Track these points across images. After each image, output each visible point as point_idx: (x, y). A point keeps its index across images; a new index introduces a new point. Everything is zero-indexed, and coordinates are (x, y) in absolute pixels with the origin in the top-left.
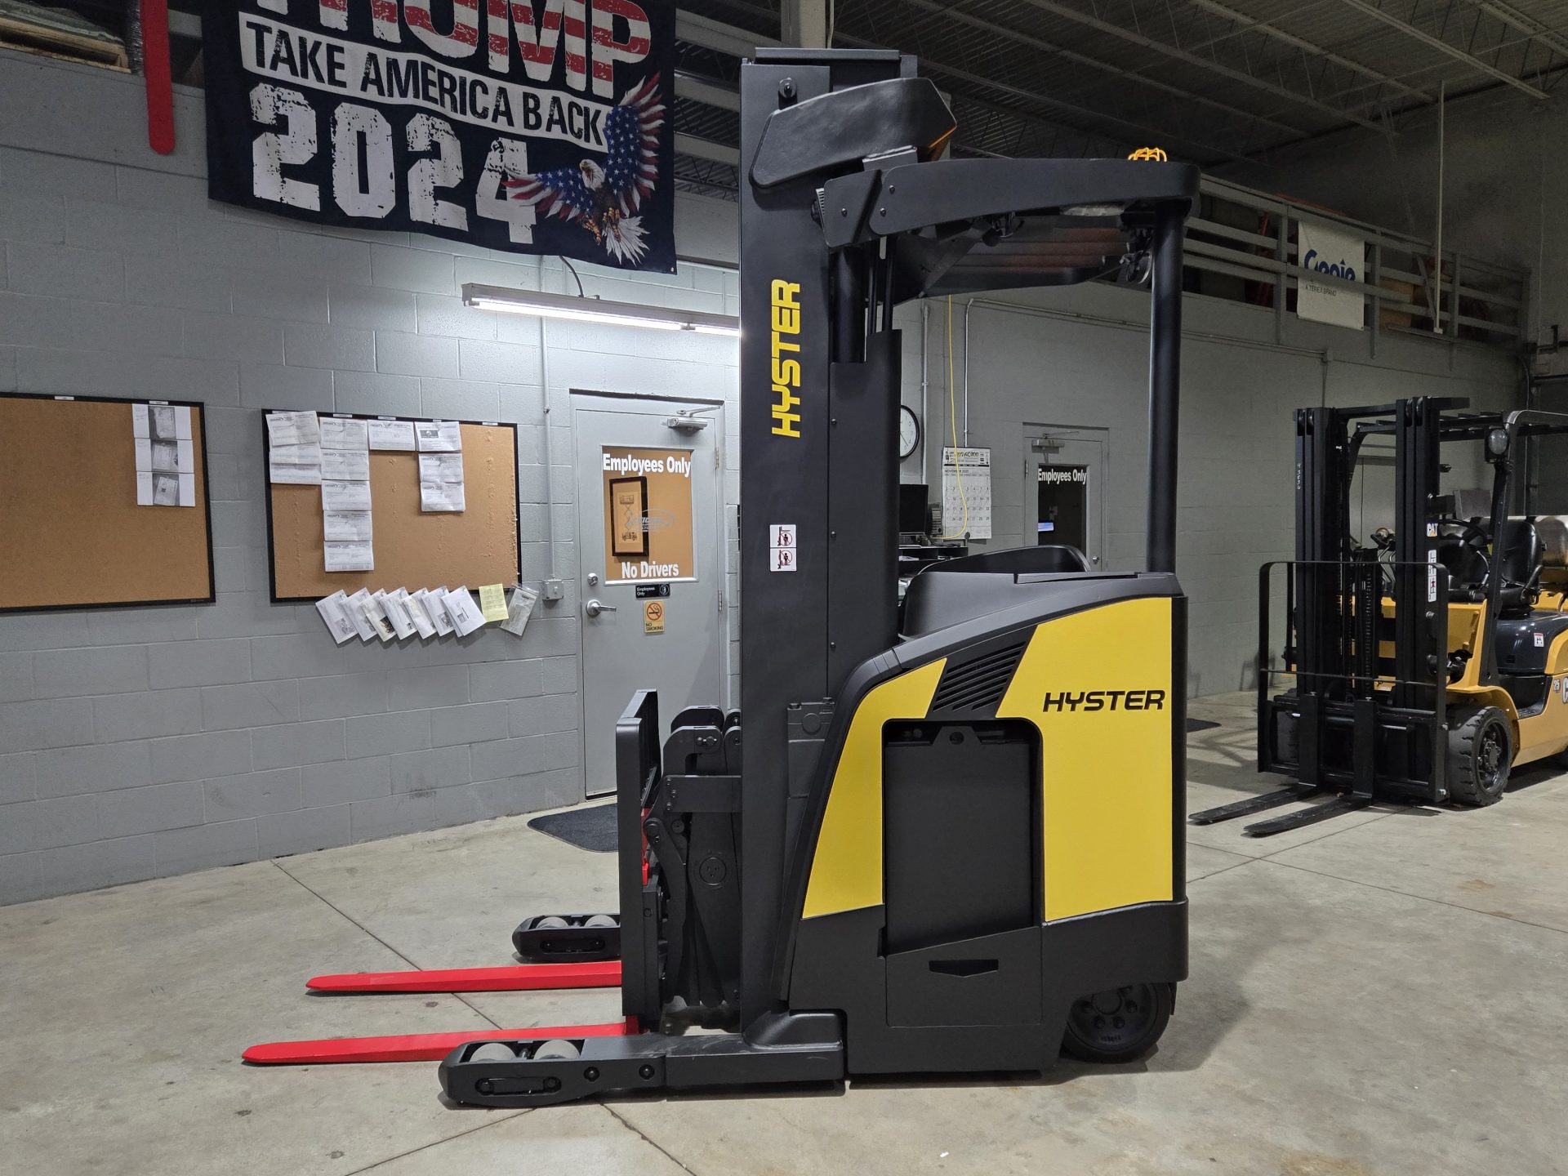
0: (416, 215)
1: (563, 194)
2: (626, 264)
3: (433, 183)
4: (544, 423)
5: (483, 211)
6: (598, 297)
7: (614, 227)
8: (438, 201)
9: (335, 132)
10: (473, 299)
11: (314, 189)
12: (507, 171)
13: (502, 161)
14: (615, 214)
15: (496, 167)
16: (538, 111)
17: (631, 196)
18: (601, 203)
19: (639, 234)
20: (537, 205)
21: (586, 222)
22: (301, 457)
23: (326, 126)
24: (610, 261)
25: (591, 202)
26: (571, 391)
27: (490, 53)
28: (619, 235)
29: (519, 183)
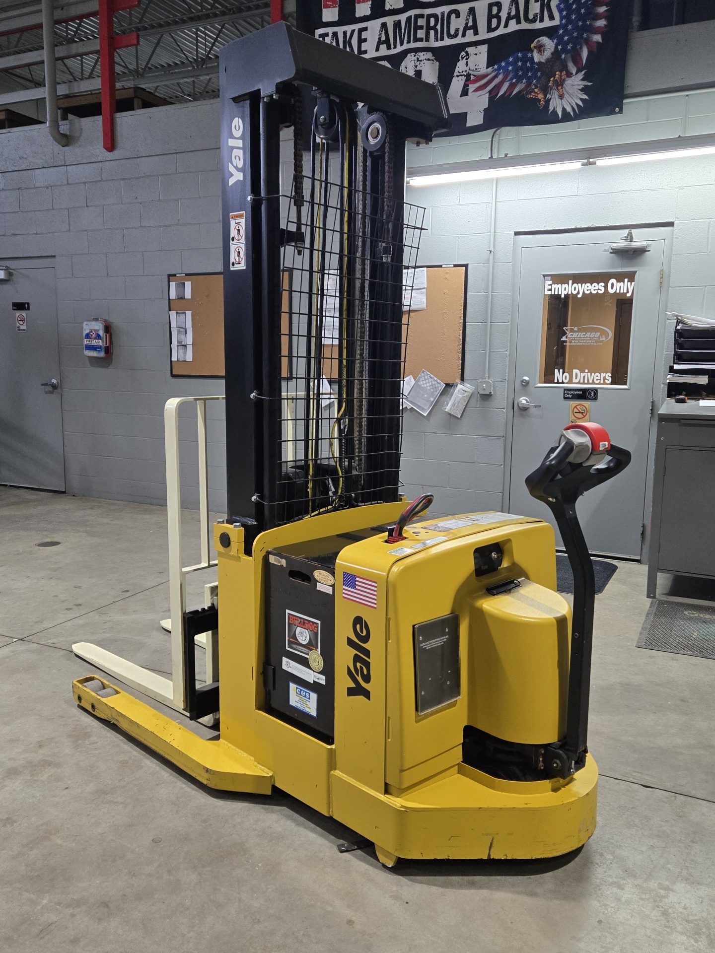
1: (511, 75)
2: (567, 117)
7: (559, 88)
12: (471, 72)
13: (467, 66)
14: (561, 76)
15: (462, 72)
16: (500, 14)
18: (549, 70)
19: (580, 87)
21: (530, 94)
25: (539, 74)
26: (516, 234)
28: (563, 93)
29: (479, 78)
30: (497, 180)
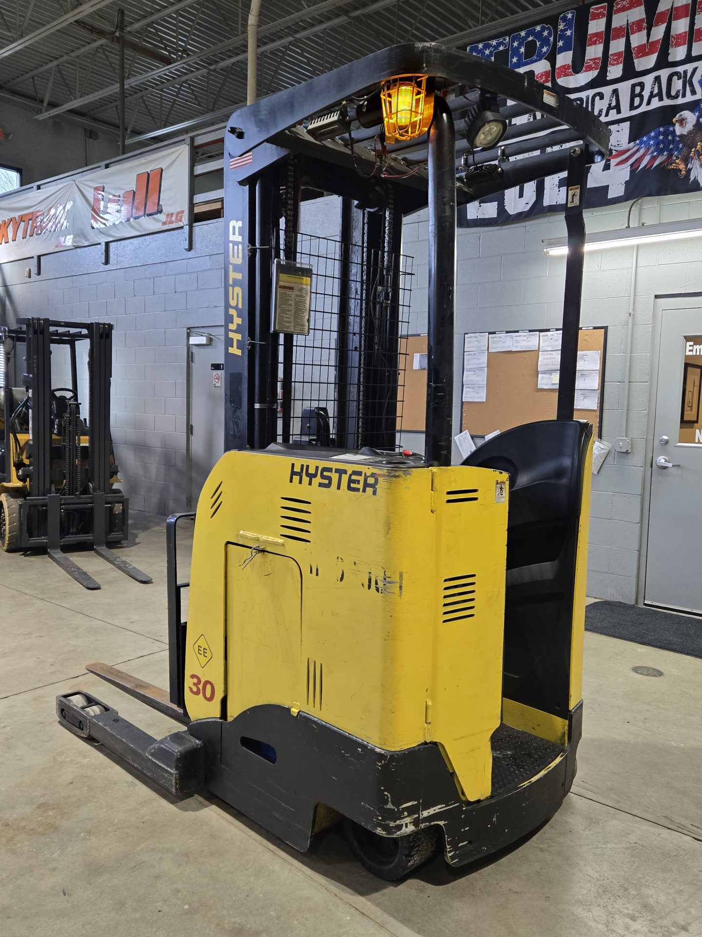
0: (547, 202)
1: (652, 149)
5: (591, 184)
7: (700, 158)
8: (561, 189)
10: (545, 250)
11: (494, 205)
12: (613, 148)
16: (642, 94)
18: (691, 142)
20: (632, 165)
21: (671, 164)
25: (681, 146)
26: (657, 297)
27: (609, 69)
29: (621, 153)
30: (638, 247)
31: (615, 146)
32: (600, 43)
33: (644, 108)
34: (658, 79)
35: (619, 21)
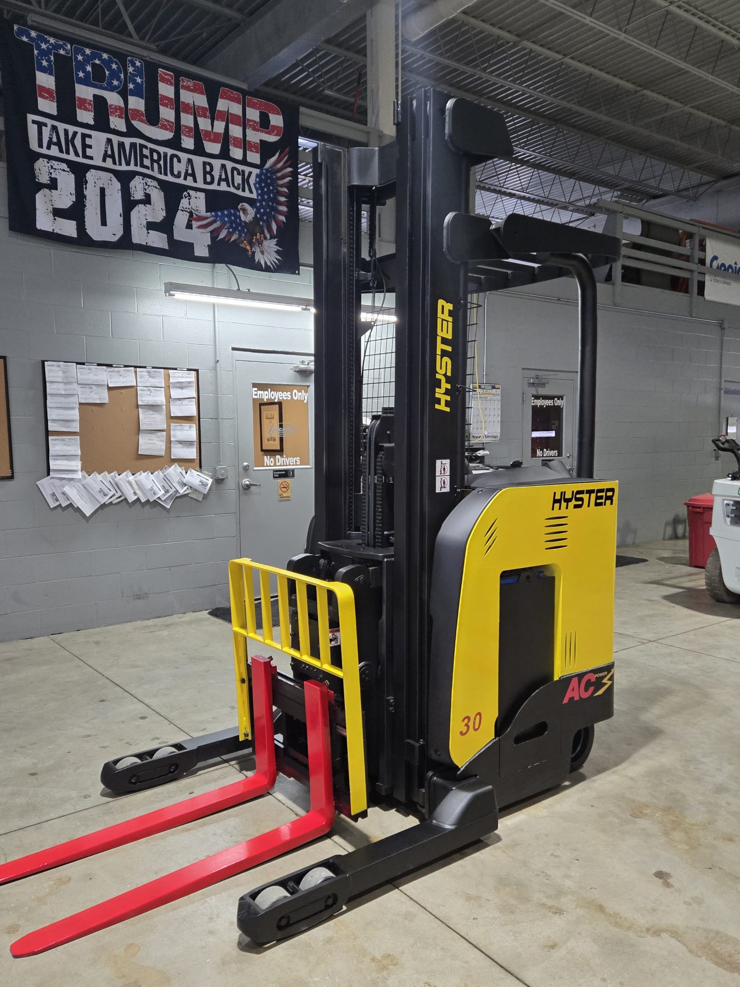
0: (136, 239)
1: (228, 225)
3: (146, 219)
4: (215, 369)
5: (177, 236)
6: (249, 290)
7: (260, 246)
8: (149, 231)
9: (86, 188)
10: (171, 292)
11: (73, 224)
13: (190, 204)
14: (261, 238)
15: (186, 208)
16: (212, 173)
17: (271, 226)
18: (252, 231)
19: (275, 250)
20: (211, 232)
21: (242, 243)
22: (65, 390)
23: (80, 184)
24: (257, 267)
25: (246, 230)
26: (233, 349)
27: (182, 137)
28: (263, 251)
29: (200, 218)
31: (194, 210)
32: (171, 108)
33: (214, 187)
34: (223, 166)
35: (187, 97)
